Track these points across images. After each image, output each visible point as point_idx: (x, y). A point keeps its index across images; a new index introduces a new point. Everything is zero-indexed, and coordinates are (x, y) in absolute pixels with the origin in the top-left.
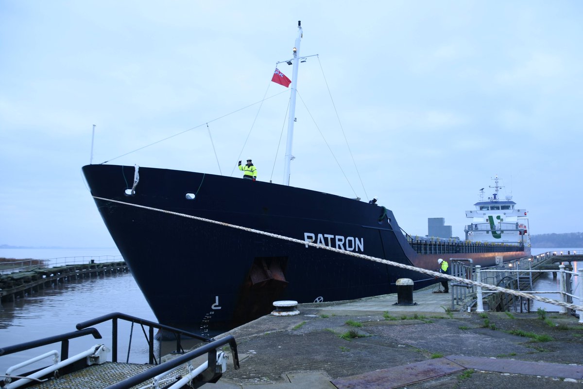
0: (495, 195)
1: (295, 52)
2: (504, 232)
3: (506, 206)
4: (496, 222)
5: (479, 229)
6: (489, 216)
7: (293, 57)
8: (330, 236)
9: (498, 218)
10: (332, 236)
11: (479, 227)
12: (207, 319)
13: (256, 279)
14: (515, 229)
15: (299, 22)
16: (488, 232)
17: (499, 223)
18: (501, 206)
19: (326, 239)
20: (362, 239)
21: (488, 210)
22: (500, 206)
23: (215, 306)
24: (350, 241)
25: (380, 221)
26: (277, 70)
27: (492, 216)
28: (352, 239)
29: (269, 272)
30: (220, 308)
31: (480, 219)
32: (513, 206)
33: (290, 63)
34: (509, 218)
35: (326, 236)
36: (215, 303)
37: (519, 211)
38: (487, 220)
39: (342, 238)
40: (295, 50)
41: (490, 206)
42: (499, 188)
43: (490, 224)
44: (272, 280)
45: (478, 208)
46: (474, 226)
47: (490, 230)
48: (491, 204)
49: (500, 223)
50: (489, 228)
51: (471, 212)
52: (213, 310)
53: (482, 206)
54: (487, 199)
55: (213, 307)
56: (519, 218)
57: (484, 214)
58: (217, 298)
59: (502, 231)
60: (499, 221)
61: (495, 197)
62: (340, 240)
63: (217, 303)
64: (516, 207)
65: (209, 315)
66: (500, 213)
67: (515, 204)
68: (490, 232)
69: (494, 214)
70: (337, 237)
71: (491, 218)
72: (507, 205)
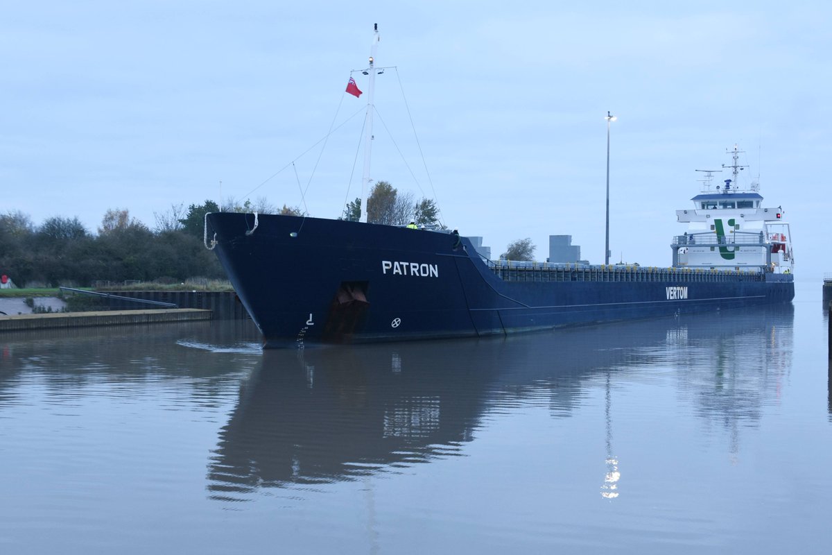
0: (728, 182)
1: (371, 62)
2: (740, 248)
3: (746, 202)
4: (727, 229)
5: (696, 243)
6: (716, 221)
7: (369, 66)
8: (405, 264)
9: (731, 222)
10: (408, 264)
11: (698, 240)
12: (302, 333)
13: (343, 299)
14: (758, 243)
15: (376, 25)
16: (712, 248)
17: (731, 232)
18: (738, 203)
19: (402, 267)
20: (436, 266)
21: (715, 208)
22: (736, 201)
23: (309, 322)
24: (424, 268)
25: (454, 248)
26: (351, 79)
27: (721, 220)
28: (426, 265)
29: (353, 294)
30: (313, 324)
31: (701, 226)
32: (758, 202)
33: (366, 73)
34: (750, 224)
35: (401, 263)
36: (309, 319)
37: (766, 210)
38: (712, 227)
39: (417, 265)
40: (371, 59)
41: (718, 201)
42: (738, 169)
43: (718, 234)
44: (356, 301)
45: (698, 204)
46: (688, 238)
47: (716, 245)
48: (722, 198)
49: (735, 232)
50: (714, 240)
51: (685, 212)
52: (307, 326)
53: (707, 201)
54: (715, 189)
55: (307, 323)
56: (766, 223)
57: (708, 216)
58: (311, 315)
59: (737, 247)
60: (732, 228)
61: (728, 186)
62: (415, 267)
63: (311, 320)
64: (763, 205)
65: (304, 330)
66: (735, 214)
67: (762, 198)
68: (717, 249)
69: (724, 215)
70: (412, 264)
71: (718, 224)
72: (747, 200)
